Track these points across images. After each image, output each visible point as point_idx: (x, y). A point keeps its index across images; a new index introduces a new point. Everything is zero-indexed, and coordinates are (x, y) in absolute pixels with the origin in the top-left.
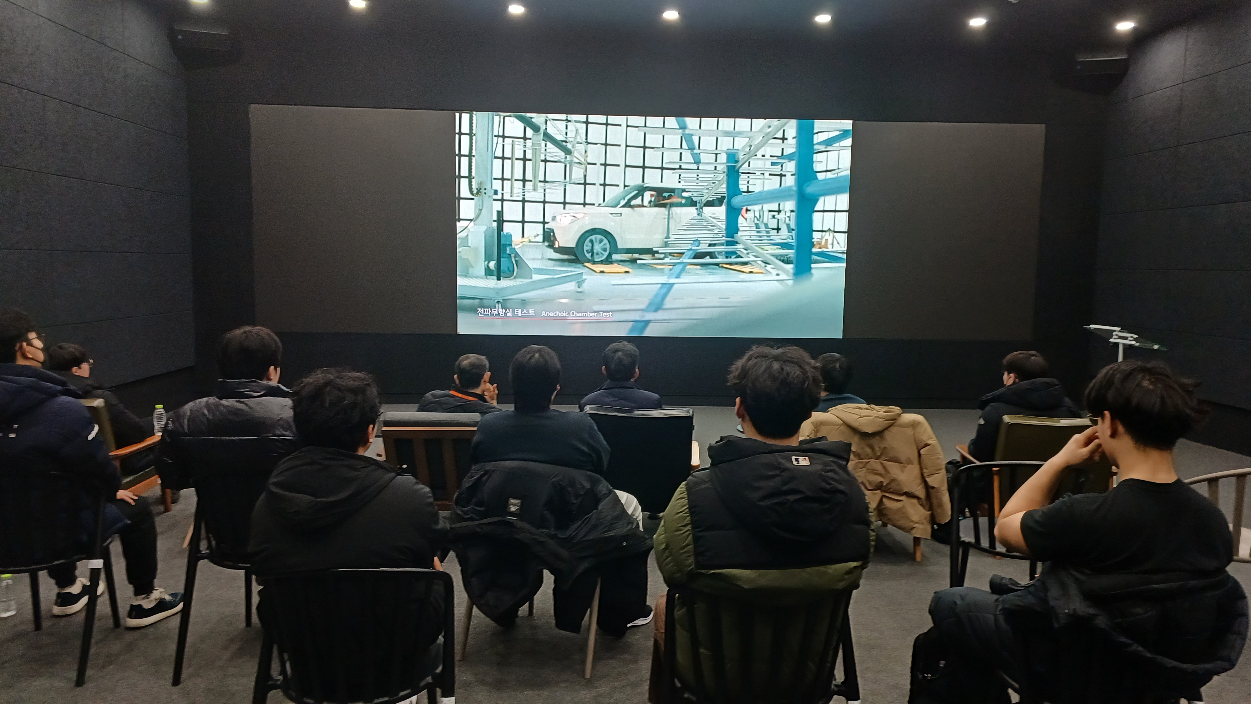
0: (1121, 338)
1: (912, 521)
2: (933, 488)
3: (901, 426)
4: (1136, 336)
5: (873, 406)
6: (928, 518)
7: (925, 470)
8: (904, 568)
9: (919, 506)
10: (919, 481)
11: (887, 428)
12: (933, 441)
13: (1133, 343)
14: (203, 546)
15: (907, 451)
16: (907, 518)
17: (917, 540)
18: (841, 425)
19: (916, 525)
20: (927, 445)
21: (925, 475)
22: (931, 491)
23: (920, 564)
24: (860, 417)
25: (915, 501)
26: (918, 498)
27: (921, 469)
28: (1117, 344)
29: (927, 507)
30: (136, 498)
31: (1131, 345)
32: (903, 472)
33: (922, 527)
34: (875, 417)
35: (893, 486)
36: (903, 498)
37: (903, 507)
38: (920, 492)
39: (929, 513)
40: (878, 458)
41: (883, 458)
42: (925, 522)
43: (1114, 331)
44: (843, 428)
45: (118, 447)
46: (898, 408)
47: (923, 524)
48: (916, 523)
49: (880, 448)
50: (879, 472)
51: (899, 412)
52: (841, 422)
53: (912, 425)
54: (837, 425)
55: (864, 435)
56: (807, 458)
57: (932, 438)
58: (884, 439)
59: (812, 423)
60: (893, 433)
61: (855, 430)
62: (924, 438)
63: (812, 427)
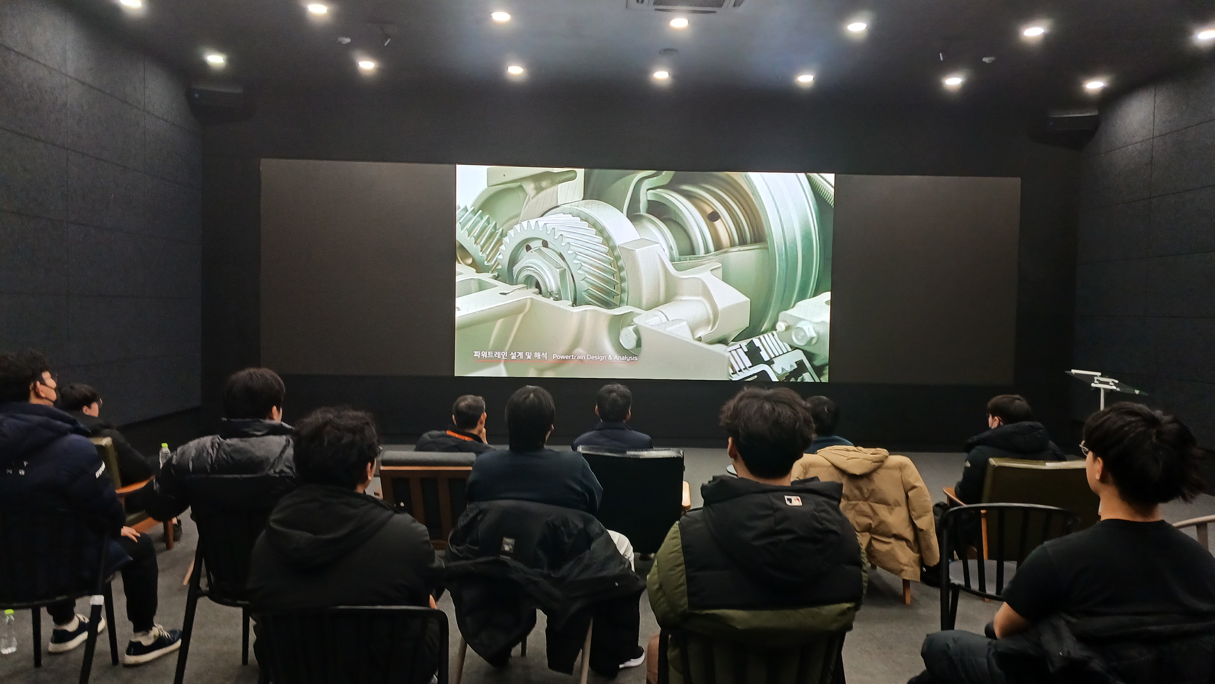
0: (1101, 382)
1: (901, 563)
2: (922, 530)
3: (889, 468)
4: (1117, 381)
5: (860, 448)
6: (917, 560)
7: (913, 512)
8: (894, 611)
9: (908, 548)
10: (906, 523)
11: (875, 470)
12: (920, 483)
13: (1114, 388)
14: (203, 584)
15: (895, 493)
16: (897, 561)
17: (906, 583)
18: (829, 467)
19: (905, 568)
20: (914, 487)
21: (913, 517)
22: (920, 533)
23: (909, 607)
24: (848, 459)
25: (904, 543)
26: (906, 540)
27: (909, 511)
28: (1098, 390)
29: (916, 549)
30: (139, 535)
31: (1112, 390)
32: (890, 514)
33: (911, 569)
34: (864, 459)
35: (882, 528)
36: (892, 540)
37: (893, 549)
38: (908, 534)
39: (918, 555)
40: (866, 500)
41: (871, 499)
42: (914, 565)
43: (1096, 376)
44: (832, 469)
45: (125, 484)
46: (885, 450)
47: (912, 566)
48: (905, 565)
49: (868, 490)
50: (867, 514)
51: (886, 454)
52: (829, 464)
53: (899, 467)
54: (825, 467)
55: (852, 477)
56: (799, 498)
57: (919, 480)
58: (872, 481)
59: (801, 465)
60: (881, 475)
61: (843, 472)
62: (911, 480)
63: (801, 468)
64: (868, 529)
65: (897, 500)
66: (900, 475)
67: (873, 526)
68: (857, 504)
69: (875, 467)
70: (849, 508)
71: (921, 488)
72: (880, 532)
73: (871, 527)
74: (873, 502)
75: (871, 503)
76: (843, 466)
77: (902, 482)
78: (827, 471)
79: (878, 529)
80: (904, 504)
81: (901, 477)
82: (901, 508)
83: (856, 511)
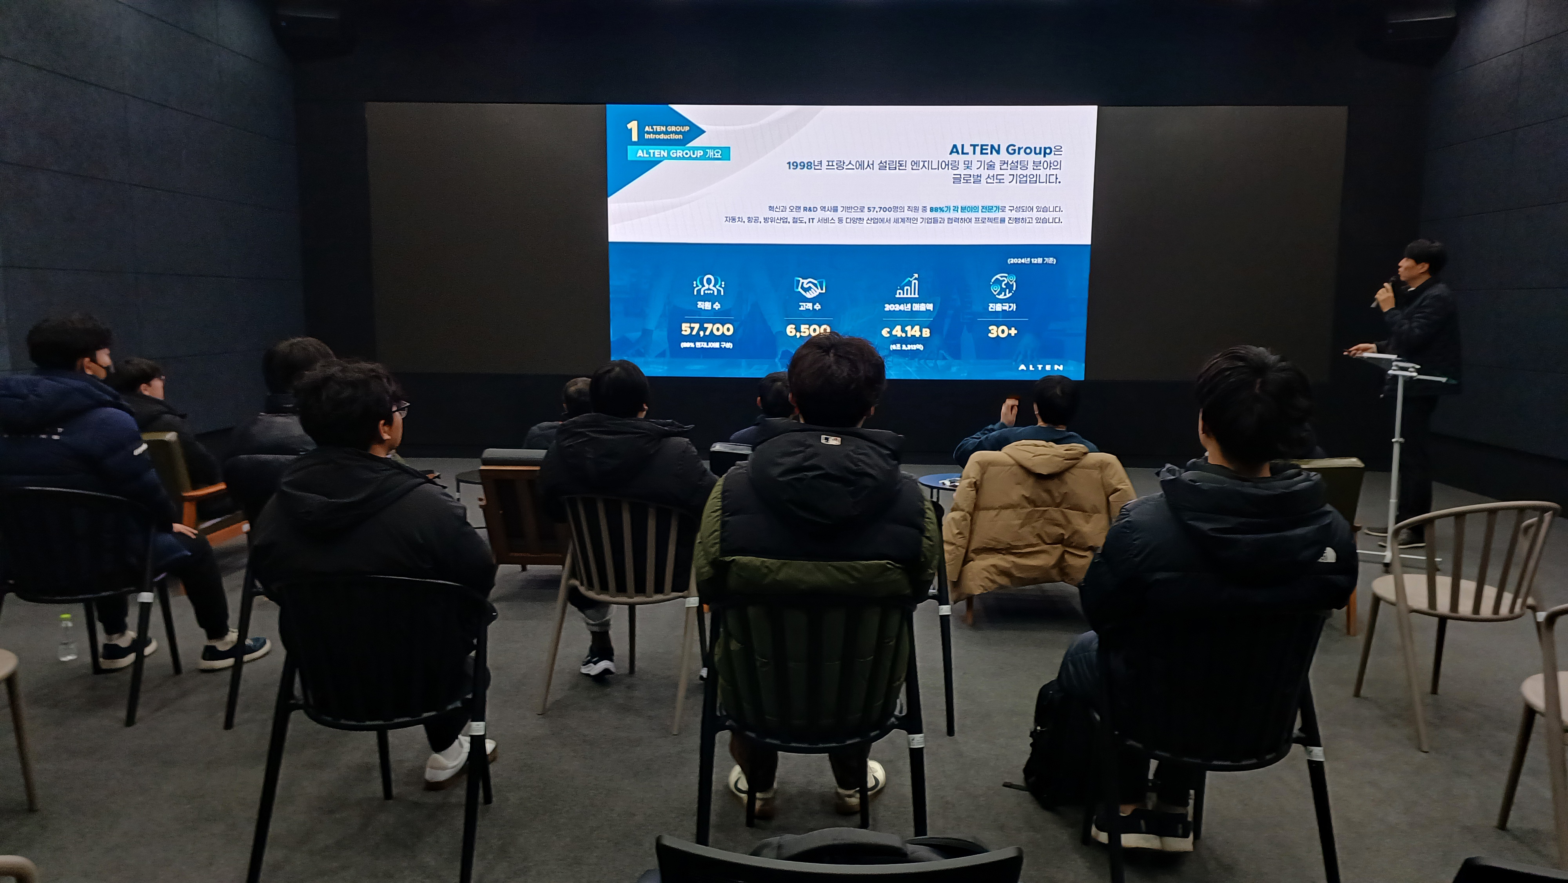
5: (1051, 443)
12: (1125, 485)
34: (1054, 456)
35: (1077, 539)
36: (1088, 554)
40: (1058, 506)
46: (1084, 446)
49: (1059, 493)
50: (1059, 522)
51: (1084, 451)
52: (1013, 462)
53: (1099, 467)
54: (1008, 466)
55: (1039, 477)
56: (839, 439)
57: (1124, 482)
58: (1064, 483)
59: (978, 463)
60: (1075, 475)
61: (1028, 472)
62: (1114, 482)
63: (978, 467)
64: (1060, 540)
65: (1095, 506)
66: (1100, 476)
67: (1066, 537)
68: (1046, 510)
69: (1067, 466)
70: (1037, 515)
71: (1125, 491)
72: (1074, 544)
73: (1063, 539)
74: (1066, 508)
75: (1064, 510)
76: (1028, 464)
77: (1103, 485)
78: (1010, 471)
79: (1072, 540)
80: (1104, 511)
81: (1102, 478)
82: (1101, 515)
83: (1045, 519)
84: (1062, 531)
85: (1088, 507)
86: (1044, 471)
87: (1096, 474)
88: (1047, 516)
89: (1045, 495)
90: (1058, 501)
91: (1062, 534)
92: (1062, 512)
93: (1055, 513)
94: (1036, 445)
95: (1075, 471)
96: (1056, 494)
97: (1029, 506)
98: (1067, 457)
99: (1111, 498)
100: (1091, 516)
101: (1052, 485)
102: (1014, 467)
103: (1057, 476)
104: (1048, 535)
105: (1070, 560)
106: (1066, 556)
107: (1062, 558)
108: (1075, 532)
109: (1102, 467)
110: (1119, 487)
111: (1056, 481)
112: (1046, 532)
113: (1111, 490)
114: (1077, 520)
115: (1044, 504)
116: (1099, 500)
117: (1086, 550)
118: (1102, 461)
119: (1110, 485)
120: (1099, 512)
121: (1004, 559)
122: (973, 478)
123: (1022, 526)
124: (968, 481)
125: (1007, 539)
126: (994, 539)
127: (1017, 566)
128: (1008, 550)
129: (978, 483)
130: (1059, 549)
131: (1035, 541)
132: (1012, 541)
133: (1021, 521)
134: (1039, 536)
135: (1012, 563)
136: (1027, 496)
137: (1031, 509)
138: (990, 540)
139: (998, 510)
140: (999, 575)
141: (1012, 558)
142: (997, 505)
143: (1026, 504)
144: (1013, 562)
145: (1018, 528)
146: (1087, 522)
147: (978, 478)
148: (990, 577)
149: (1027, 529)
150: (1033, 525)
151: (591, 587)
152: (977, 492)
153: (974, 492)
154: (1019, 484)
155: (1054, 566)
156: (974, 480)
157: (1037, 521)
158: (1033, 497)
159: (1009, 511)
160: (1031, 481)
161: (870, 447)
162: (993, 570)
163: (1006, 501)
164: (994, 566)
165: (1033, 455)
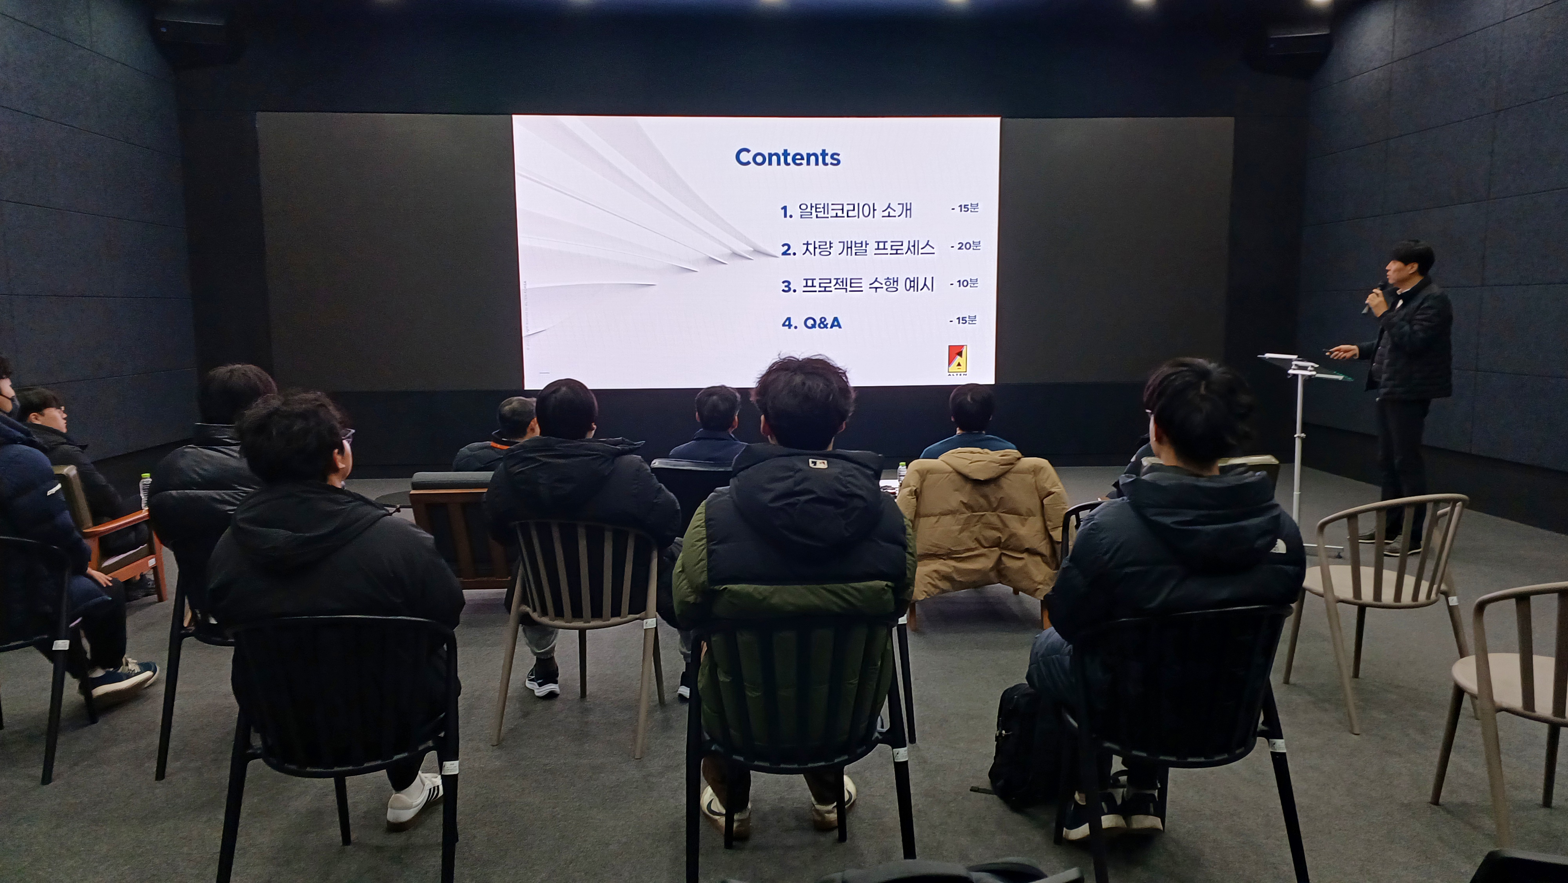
0: (1298, 367)
2: (1058, 542)
3: (1020, 472)
4: (1314, 365)
5: (986, 450)
6: (1054, 577)
7: (1048, 523)
9: (1043, 564)
10: (1041, 536)
11: (1003, 475)
12: (1058, 489)
13: (1312, 373)
14: (187, 622)
16: (1031, 579)
18: (950, 473)
19: (1040, 587)
20: (1051, 493)
21: (1049, 528)
22: (1057, 546)
25: (1038, 559)
26: (1041, 555)
27: (1044, 521)
28: (1296, 376)
29: (1054, 566)
31: (1309, 376)
33: (1047, 588)
34: (989, 462)
35: (1013, 542)
36: (1025, 555)
37: (1025, 565)
38: (1044, 548)
40: (994, 510)
41: (1001, 509)
43: (1293, 360)
46: (1017, 451)
47: (1048, 584)
48: (1040, 584)
49: (995, 497)
50: (997, 526)
51: (1018, 456)
52: (951, 469)
53: (1033, 471)
54: (947, 473)
55: (977, 483)
56: (826, 462)
57: (1057, 485)
58: (1000, 487)
59: (917, 471)
60: (1011, 480)
61: (966, 478)
62: (1047, 486)
63: (917, 475)
64: (997, 543)
65: (1029, 509)
66: (1034, 480)
67: (1003, 541)
68: (983, 515)
69: (1003, 471)
70: (976, 519)
71: (1059, 494)
72: (1010, 547)
73: (1000, 542)
74: (1003, 512)
75: (1001, 514)
76: (965, 471)
77: (1037, 488)
78: (948, 478)
79: (1008, 543)
80: (1039, 513)
81: (1036, 482)
82: (1035, 517)
83: (983, 524)
84: (999, 535)
85: (1023, 510)
86: (981, 477)
87: (1030, 478)
88: (984, 520)
89: (982, 501)
90: (995, 505)
91: (1000, 537)
92: (999, 516)
93: (991, 517)
94: (972, 452)
95: (1010, 476)
96: (993, 499)
97: (967, 511)
98: (1003, 462)
99: (1045, 501)
100: (1026, 520)
101: (988, 490)
102: (952, 474)
103: (993, 481)
104: (986, 539)
105: (1008, 562)
106: (1004, 558)
107: (999, 561)
108: (1012, 535)
109: (1036, 471)
110: (1053, 490)
111: (992, 486)
112: (983, 535)
113: (1045, 493)
114: (1013, 522)
115: (981, 509)
116: (1035, 504)
117: (1022, 552)
118: (1035, 465)
119: (1044, 488)
120: (1034, 516)
121: (945, 564)
122: (914, 486)
123: (961, 531)
124: (909, 489)
125: (948, 544)
126: (936, 546)
127: (957, 570)
128: (949, 555)
129: (918, 490)
130: (997, 551)
131: (973, 545)
132: (953, 547)
133: (960, 527)
134: (977, 540)
135: (953, 568)
136: (965, 502)
137: (969, 514)
138: (931, 546)
139: (938, 517)
140: (939, 580)
141: (952, 563)
142: (938, 511)
143: (964, 510)
144: (954, 566)
145: (958, 533)
146: (1023, 525)
147: (918, 486)
148: (933, 582)
149: (965, 534)
150: (972, 529)
151: (544, 613)
152: (917, 500)
153: (915, 499)
154: (957, 490)
155: (992, 569)
156: (915, 488)
157: (976, 526)
158: (971, 503)
159: (948, 517)
160: (968, 487)
161: (855, 468)
162: (935, 575)
163: (946, 507)
164: (935, 571)
165: (970, 462)
